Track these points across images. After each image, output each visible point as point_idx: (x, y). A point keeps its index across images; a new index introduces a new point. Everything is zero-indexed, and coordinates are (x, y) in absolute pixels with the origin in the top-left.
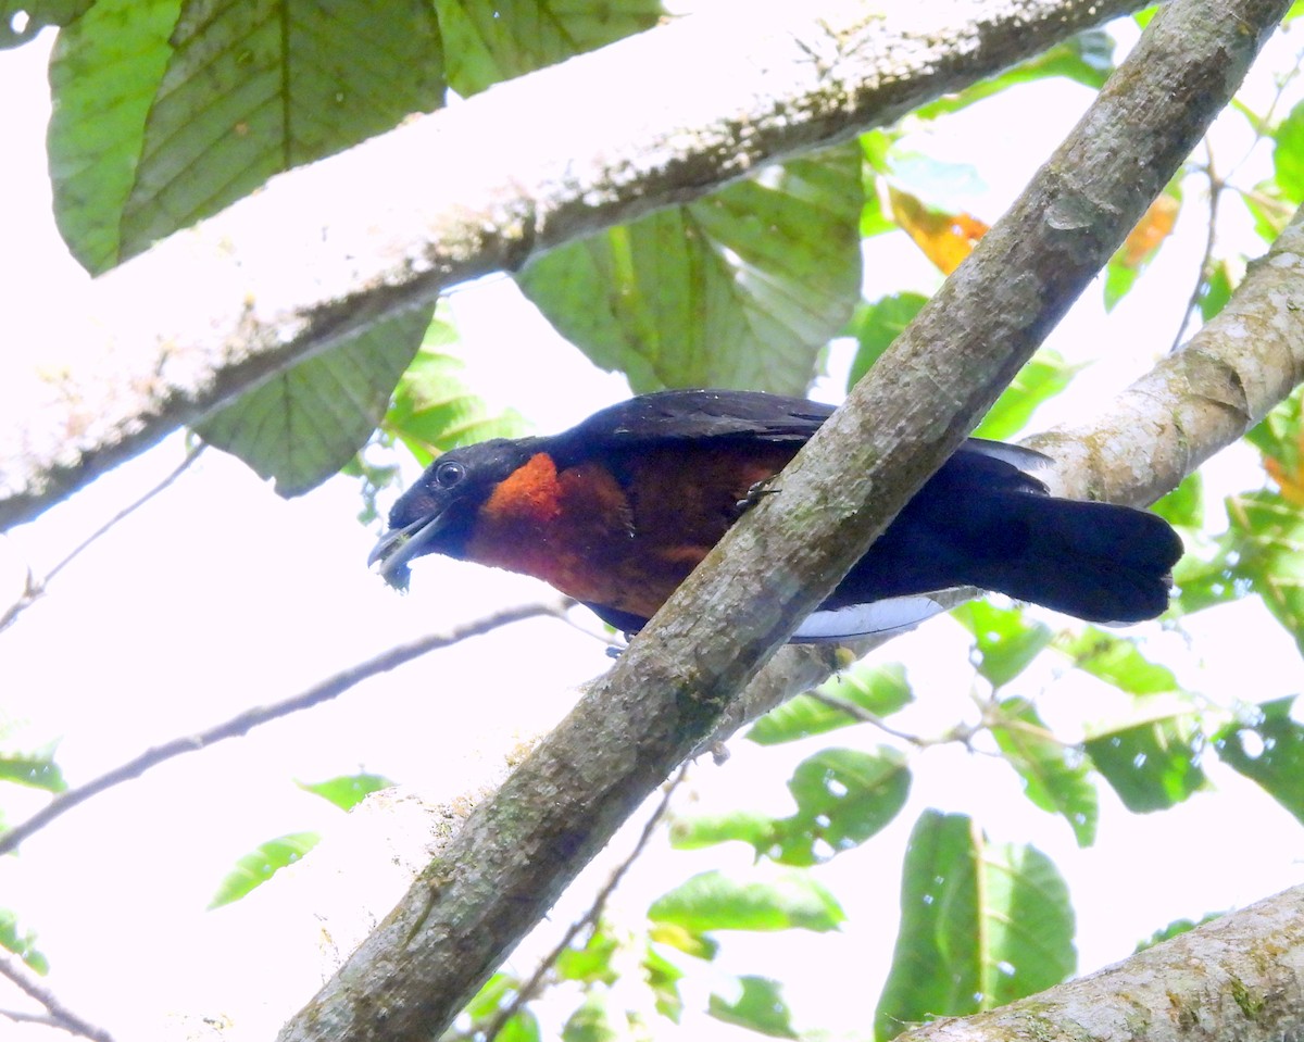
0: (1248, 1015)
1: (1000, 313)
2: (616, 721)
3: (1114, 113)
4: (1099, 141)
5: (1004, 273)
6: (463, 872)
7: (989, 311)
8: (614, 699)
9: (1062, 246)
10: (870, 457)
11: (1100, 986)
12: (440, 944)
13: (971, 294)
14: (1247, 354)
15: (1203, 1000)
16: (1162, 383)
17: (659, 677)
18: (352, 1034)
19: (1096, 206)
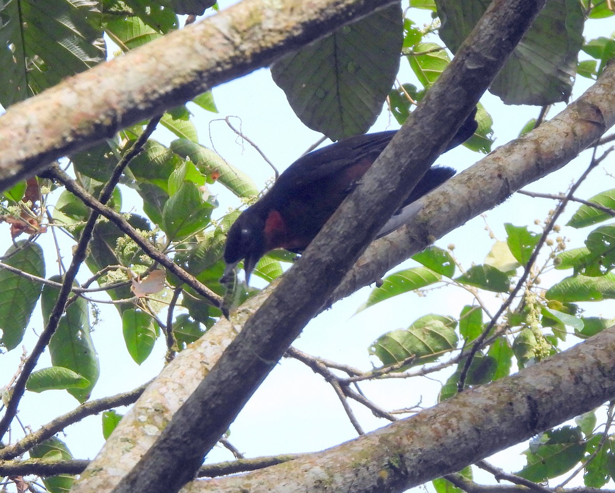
0: (604, 375)
1: (449, 104)
2: (301, 281)
3: (491, 20)
4: (486, 32)
5: (450, 88)
6: (242, 347)
7: (444, 104)
8: (300, 272)
9: (473, 75)
10: (399, 166)
11: (541, 368)
12: (234, 377)
13: (437, 98)
14: (604, 100)
15: (584, 371)
16: (567, 115)
17: (317, 262)
18: (201, 416)
19: (486, 58)
